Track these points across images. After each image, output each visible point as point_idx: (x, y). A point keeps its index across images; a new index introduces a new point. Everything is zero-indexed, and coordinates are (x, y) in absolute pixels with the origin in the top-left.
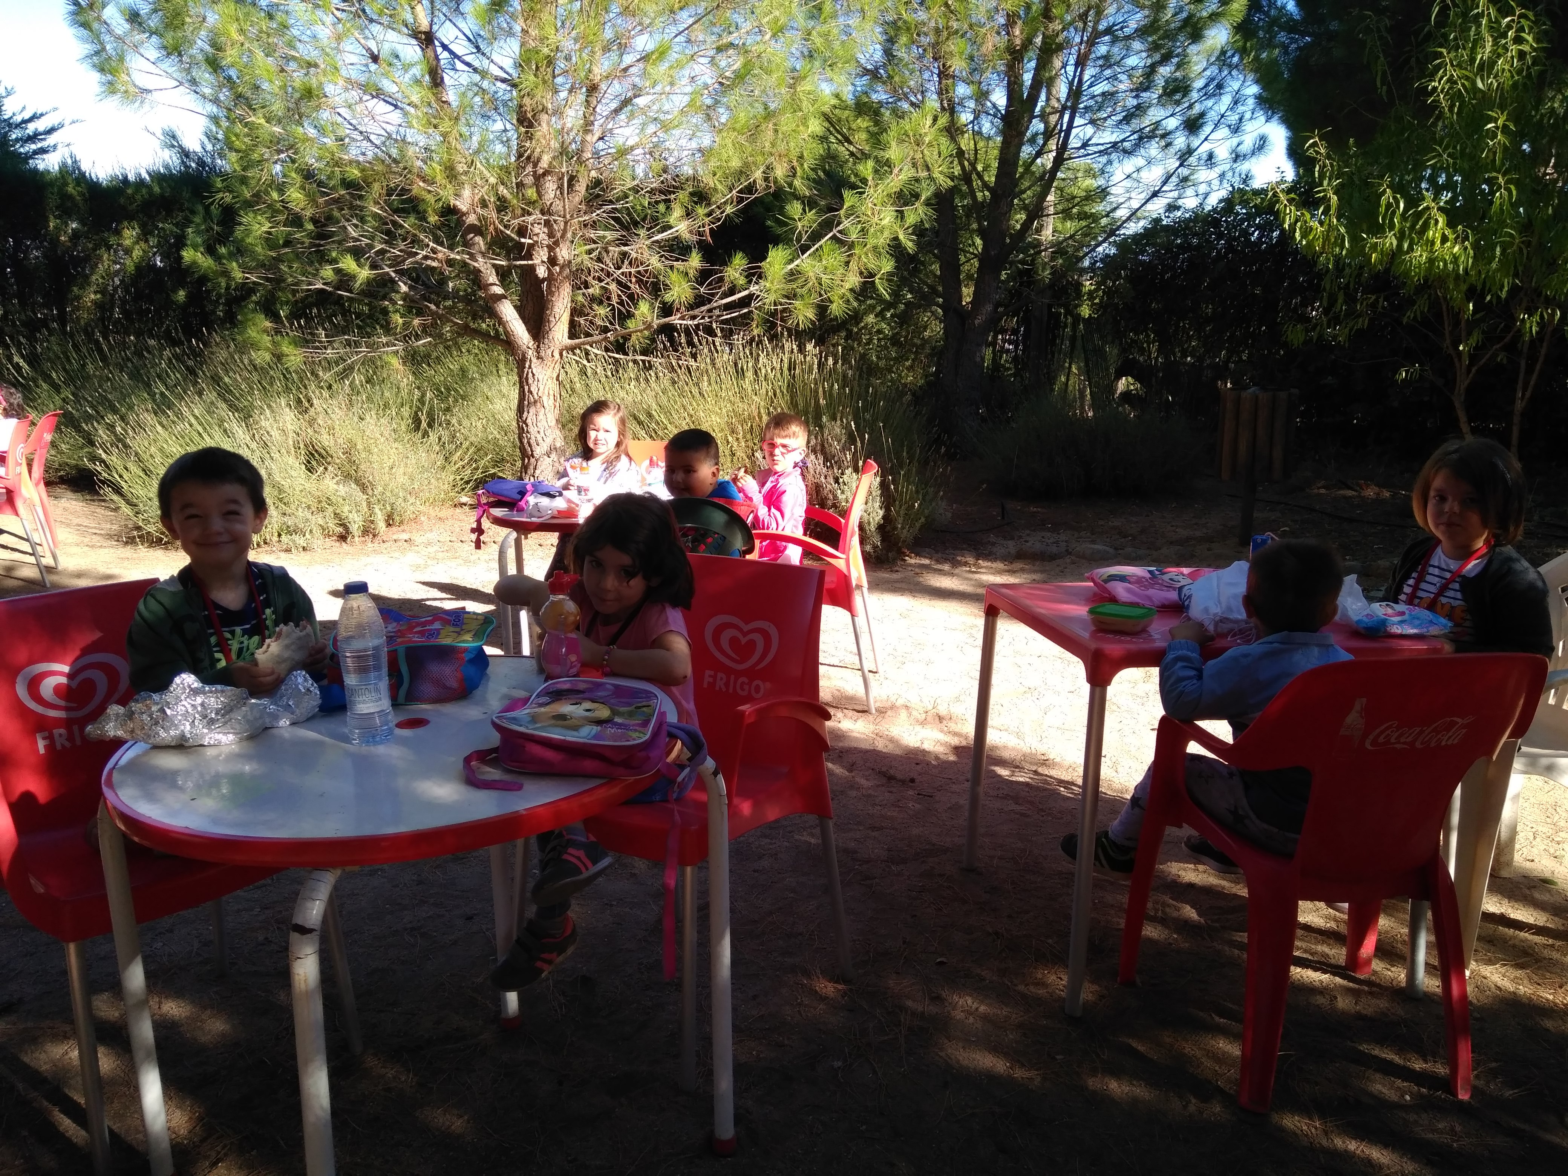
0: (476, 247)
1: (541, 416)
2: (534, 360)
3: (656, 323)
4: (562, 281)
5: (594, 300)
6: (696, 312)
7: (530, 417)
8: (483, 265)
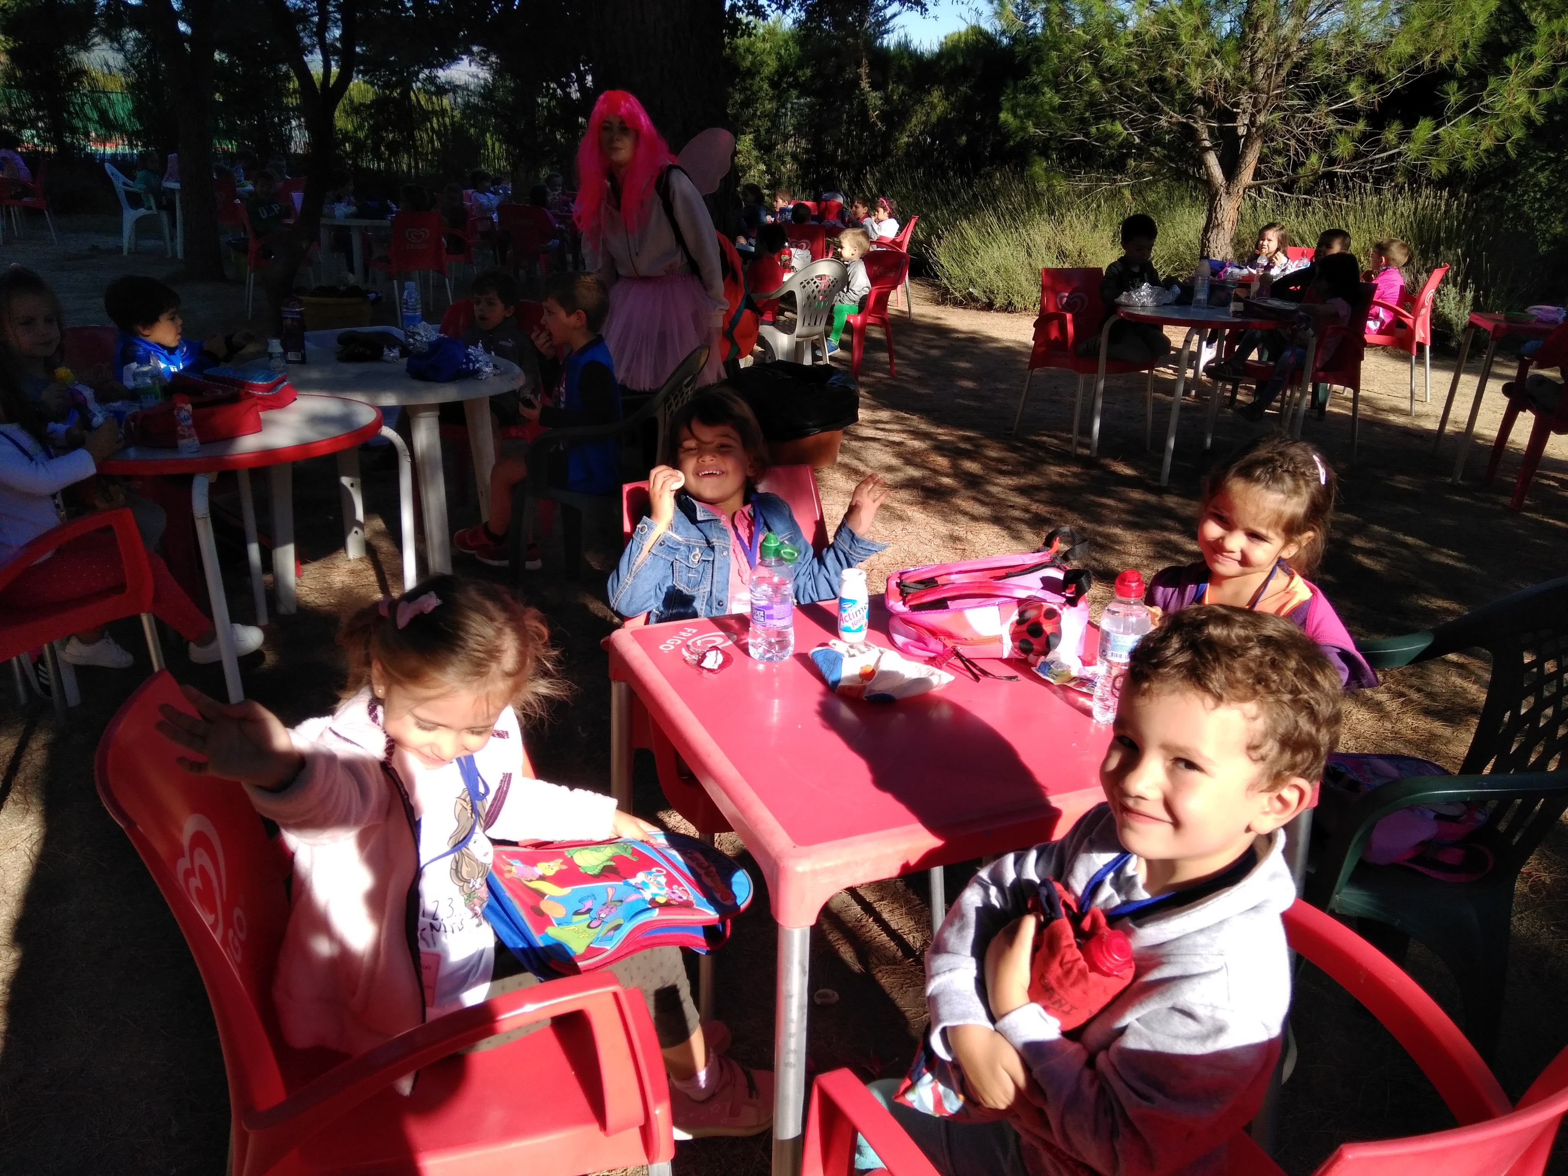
0: (1198, 113)
1: (1220, 236)
2: (1224, 195)
3: (1322, 170)
4: (1256, 139)
5: (1277, 152)
6: (1354, 163)
7: (1212, 236)
8: (1200, 126)
